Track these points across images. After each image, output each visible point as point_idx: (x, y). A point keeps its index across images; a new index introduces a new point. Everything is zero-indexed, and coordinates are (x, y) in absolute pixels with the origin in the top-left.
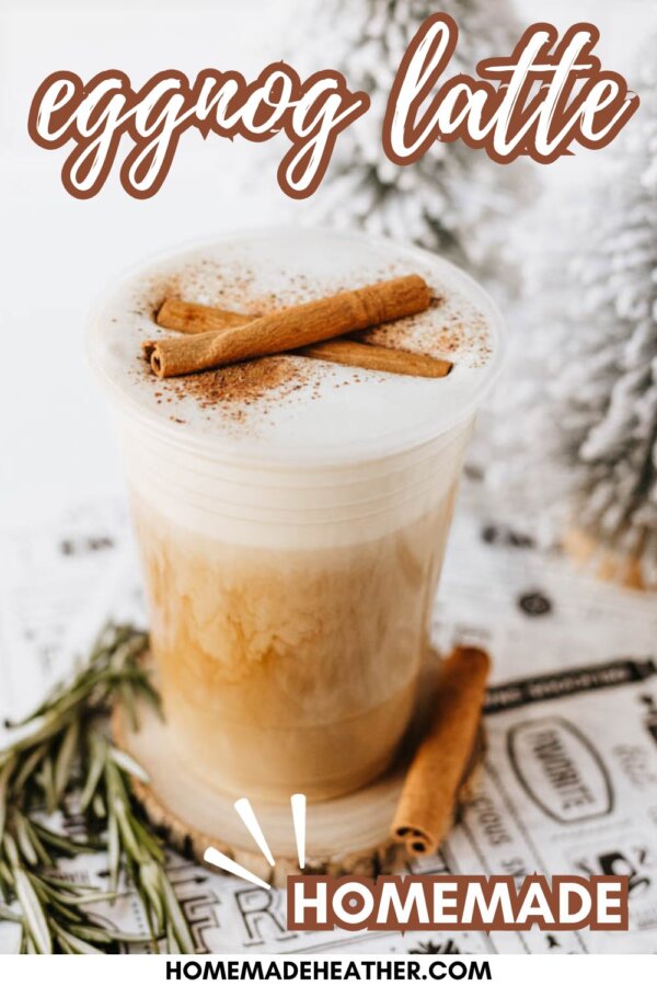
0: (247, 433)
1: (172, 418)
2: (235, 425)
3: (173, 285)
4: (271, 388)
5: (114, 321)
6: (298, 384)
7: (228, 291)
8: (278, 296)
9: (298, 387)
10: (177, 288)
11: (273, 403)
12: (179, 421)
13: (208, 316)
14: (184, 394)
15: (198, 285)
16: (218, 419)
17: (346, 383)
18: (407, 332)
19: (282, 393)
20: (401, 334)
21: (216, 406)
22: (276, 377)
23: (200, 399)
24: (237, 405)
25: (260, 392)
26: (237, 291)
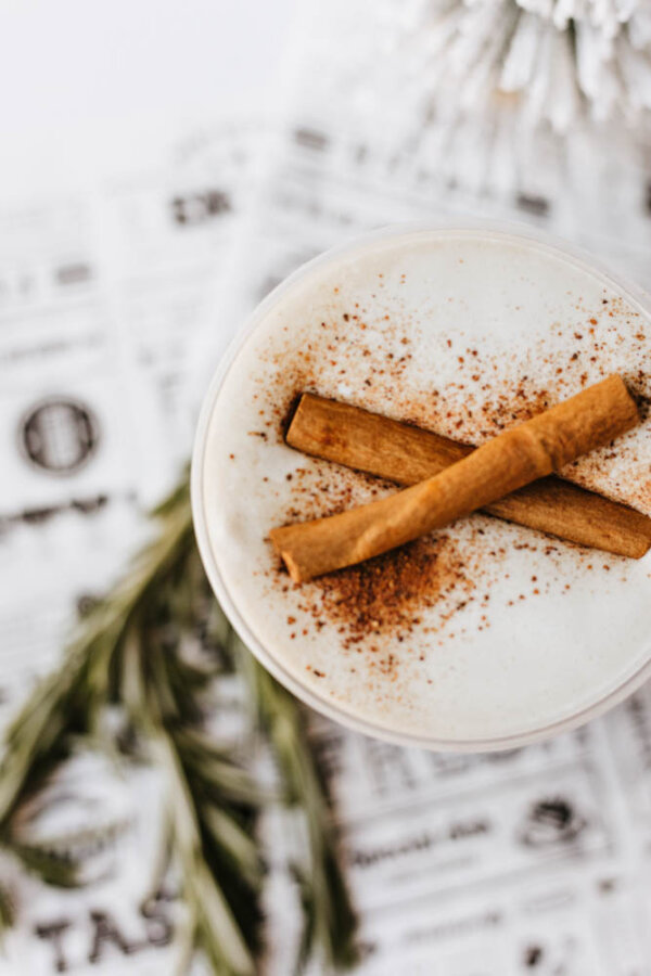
0: (400, 699)
1: (309, 668)
2: (386, 684)
3: (304, 367)
4: (429, 604)
5: (232, 457)
6: (463, 597)
7: (377, 378)
8: (443, 393)
9: (463, 604)
10: (311, 372)
11: (431, 637)
12: (317, 674)
13: (351, 442)
14: (323, 618)
15: (338, 368)
16: (364, 672)
17: (522, 597)
18: (604, 469)
19: (443, 617)
20: (595, 471)
21: (361, 645)
22: (435, 580)
23: (342, 630)
24: (386, 642)
25: (416, 615)
26: (387, 379)
